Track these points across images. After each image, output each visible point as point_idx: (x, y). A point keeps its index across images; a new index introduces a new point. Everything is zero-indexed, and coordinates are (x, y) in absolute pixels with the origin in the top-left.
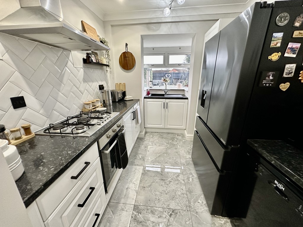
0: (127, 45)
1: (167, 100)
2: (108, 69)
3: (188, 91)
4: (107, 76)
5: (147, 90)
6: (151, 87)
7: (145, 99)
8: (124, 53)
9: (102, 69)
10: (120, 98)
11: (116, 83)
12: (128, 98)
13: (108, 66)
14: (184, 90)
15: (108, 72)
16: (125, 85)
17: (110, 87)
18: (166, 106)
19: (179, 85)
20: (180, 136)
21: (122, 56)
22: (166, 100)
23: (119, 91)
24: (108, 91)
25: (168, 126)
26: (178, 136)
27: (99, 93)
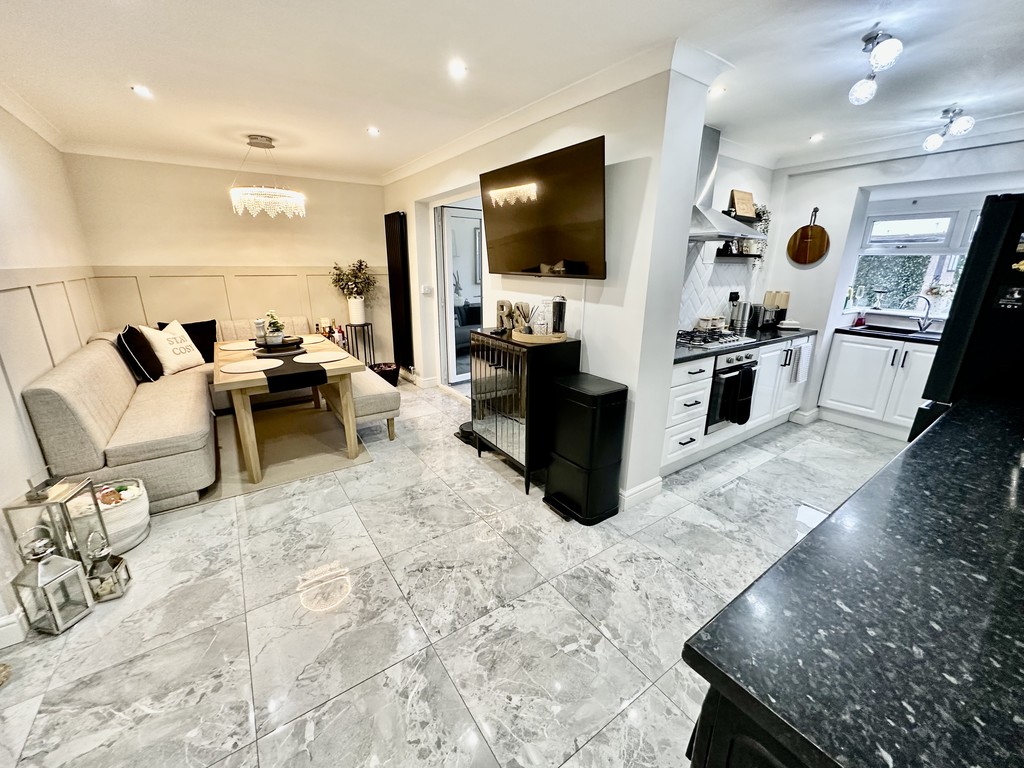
0: (816, 210)
2: (757, 262)
4: (751, 276)
6: (876, 308)
7: (838, 334)
8: (804, 229)
9: (745, 263)
10: (768, 321)
11: (769, 290)
12: (786, 323)
13: (759, 256)
15: (757, 267)
16: (788, 296)
17: (752, 296)
21: (799, 234)
23: (771, 306)
24: (745, 305)
25: (896, 417)
27: (727, 306)
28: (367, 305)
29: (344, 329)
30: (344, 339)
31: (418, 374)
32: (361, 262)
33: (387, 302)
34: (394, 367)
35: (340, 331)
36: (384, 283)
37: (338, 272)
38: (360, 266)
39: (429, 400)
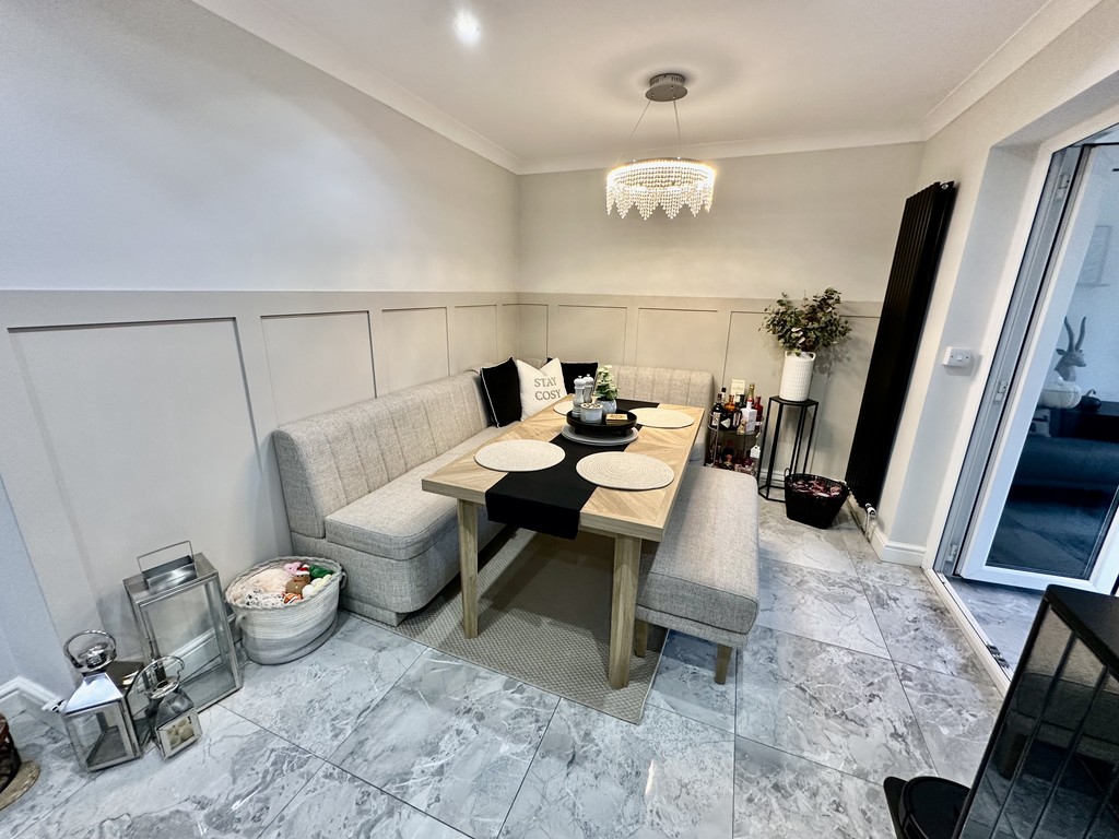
28: (818, 369)
29: (764, 403)
30: (759, 419)
31: (881, 526)
32: (830, 293)
33: (863, 367)
34: (835, 491)
35: (757, 406)
36: (866, 333)
37: (782, 309)
38: (827, 300)
39: (880, 602)
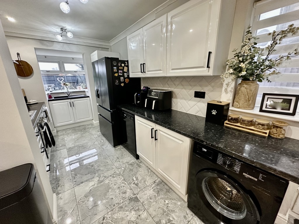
0: (18, 54)
1: (73, 100)
3: (88, 92)
5: (48, 94)
6: (51, 91)
7: (49, 102)
14: (84, 91)
16: (24, 91)
18: (72, 105)
19: (79, 88)
20: (90, 125)
22: (71, 100)
25: (78, 120)
26: (88, 125)
